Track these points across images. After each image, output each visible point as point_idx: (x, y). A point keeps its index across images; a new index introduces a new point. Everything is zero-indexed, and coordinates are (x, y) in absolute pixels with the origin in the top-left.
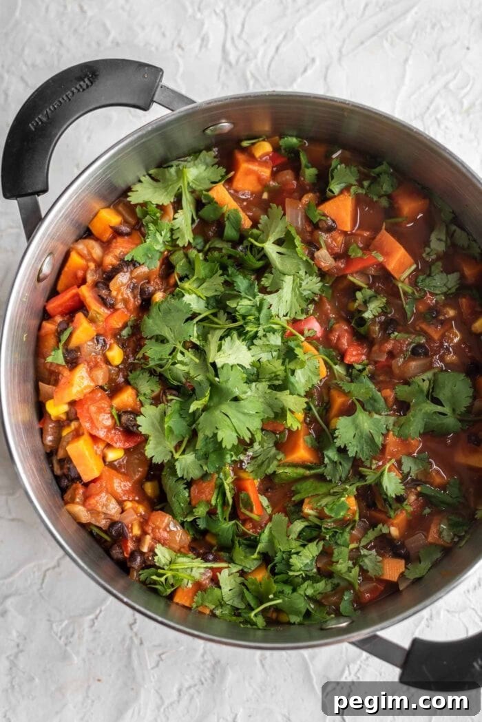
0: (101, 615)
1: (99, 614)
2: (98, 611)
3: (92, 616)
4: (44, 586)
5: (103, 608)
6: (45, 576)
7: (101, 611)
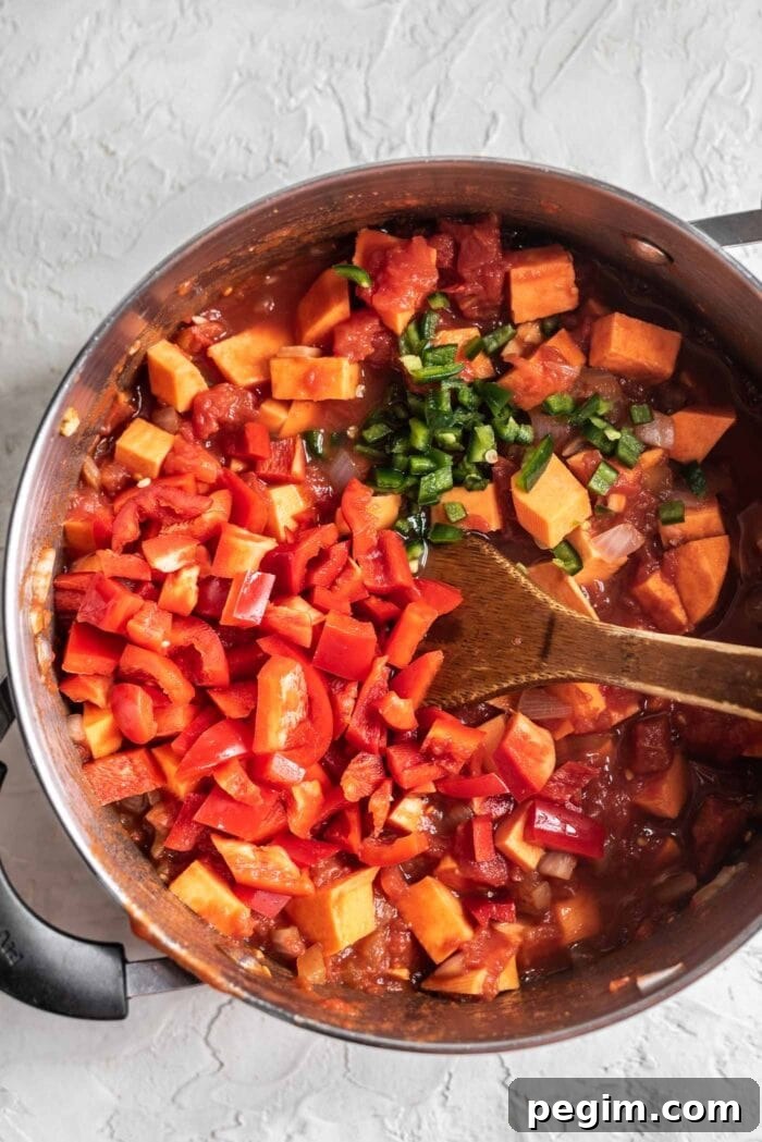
0: (452, 1082)
1: (449, 1082)
3: (441, 1087)
5: (452, 1071)
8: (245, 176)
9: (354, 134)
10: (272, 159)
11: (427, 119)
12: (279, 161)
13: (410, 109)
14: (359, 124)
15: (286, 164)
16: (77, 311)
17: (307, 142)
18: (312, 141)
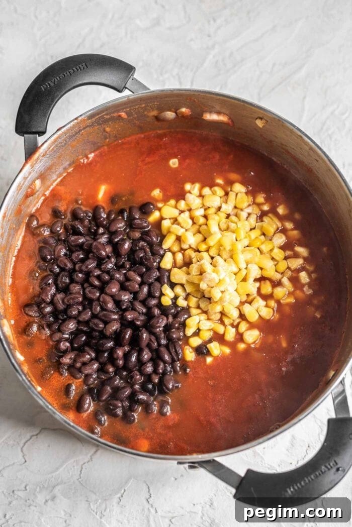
0: (125, 494)
1: (124, 493)
2: (123, 491)
3: (119, 495)
4: (81, 475)
5: (126, 489)
6: (82, 468)
7: (125, 491)
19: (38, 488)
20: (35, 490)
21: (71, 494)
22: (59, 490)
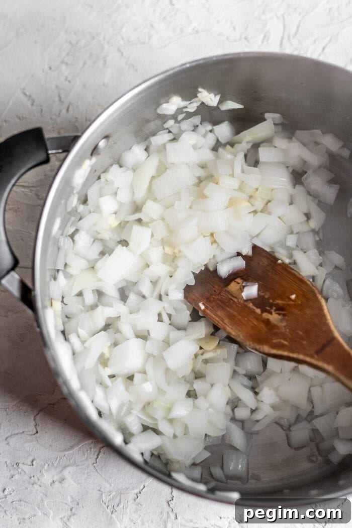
1: (142, 490)
2: (142, 487)
3: (137, 491)
5: (146, 485)
7: (144, 487)
8: (228, 39)
9: (285, 41)
10: (243, 36)
11: (320, 49)
12: (246, 39)
13: (315, 42)
14: (289, 38)
15: (248, 41)
16: (126, 63)
17: (262, 36)
18: (265, 36)
19: (47, 465)
20: (43, 467)
21: (83, 478)
22: (69, 472)
